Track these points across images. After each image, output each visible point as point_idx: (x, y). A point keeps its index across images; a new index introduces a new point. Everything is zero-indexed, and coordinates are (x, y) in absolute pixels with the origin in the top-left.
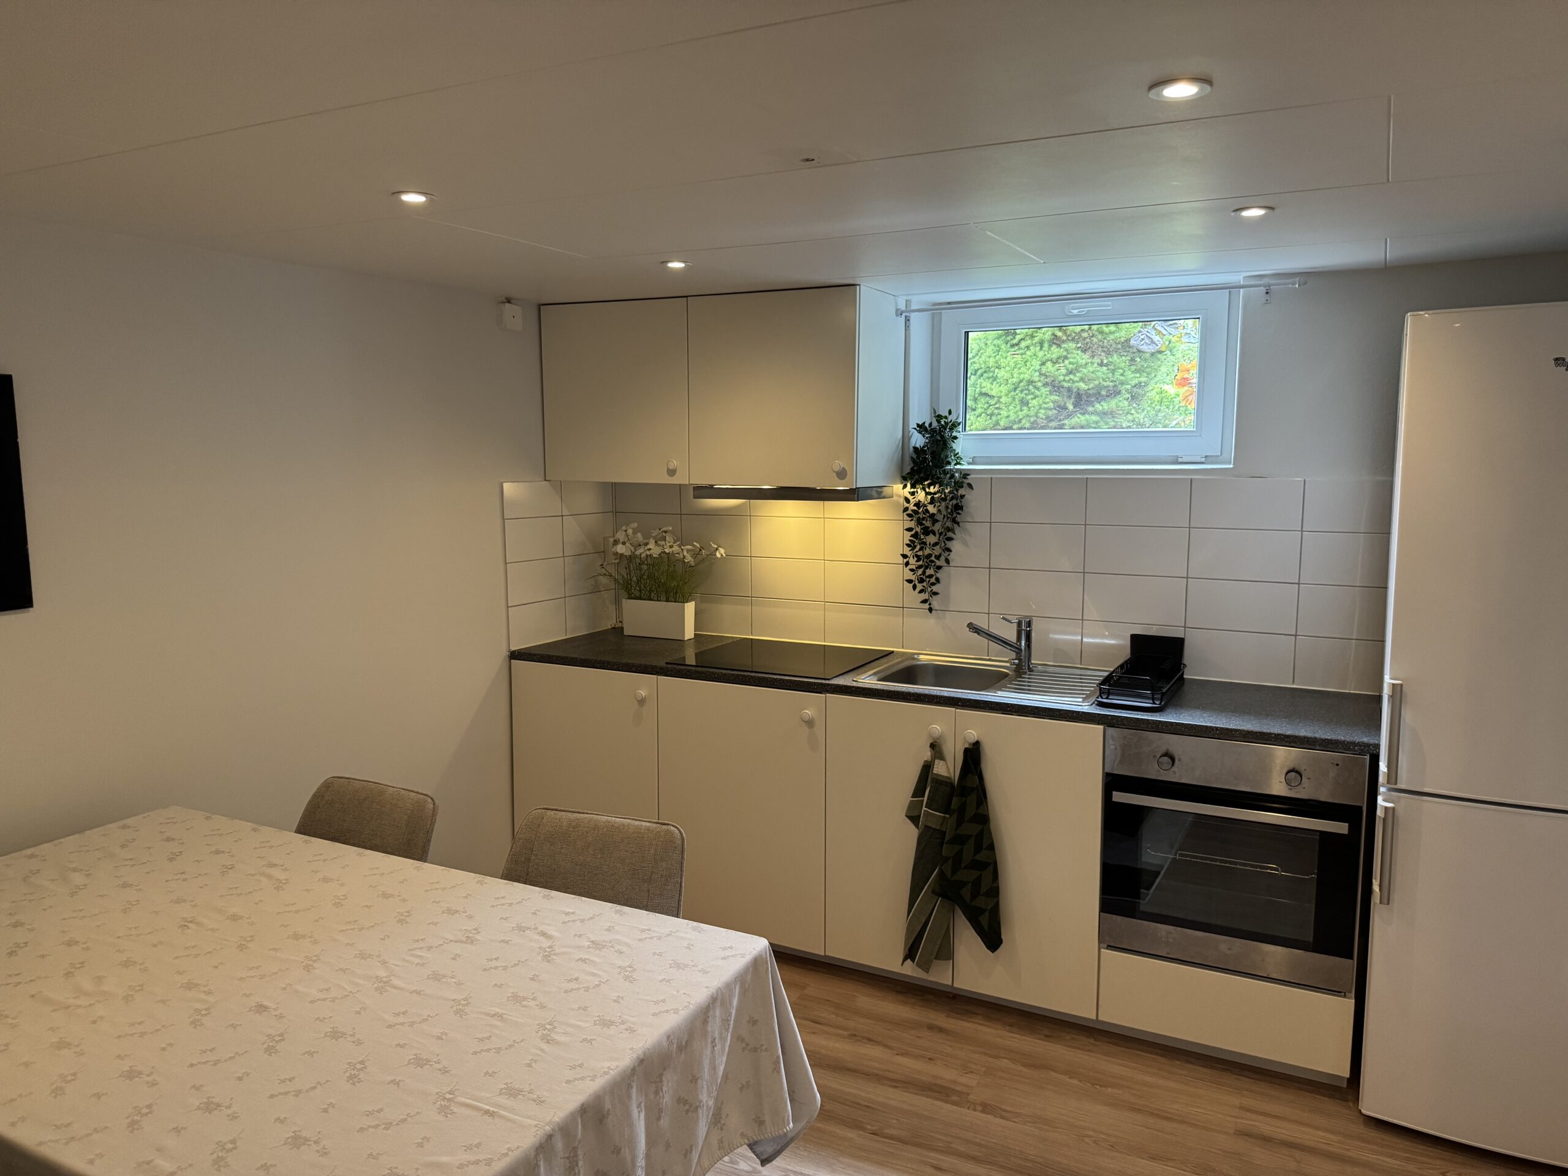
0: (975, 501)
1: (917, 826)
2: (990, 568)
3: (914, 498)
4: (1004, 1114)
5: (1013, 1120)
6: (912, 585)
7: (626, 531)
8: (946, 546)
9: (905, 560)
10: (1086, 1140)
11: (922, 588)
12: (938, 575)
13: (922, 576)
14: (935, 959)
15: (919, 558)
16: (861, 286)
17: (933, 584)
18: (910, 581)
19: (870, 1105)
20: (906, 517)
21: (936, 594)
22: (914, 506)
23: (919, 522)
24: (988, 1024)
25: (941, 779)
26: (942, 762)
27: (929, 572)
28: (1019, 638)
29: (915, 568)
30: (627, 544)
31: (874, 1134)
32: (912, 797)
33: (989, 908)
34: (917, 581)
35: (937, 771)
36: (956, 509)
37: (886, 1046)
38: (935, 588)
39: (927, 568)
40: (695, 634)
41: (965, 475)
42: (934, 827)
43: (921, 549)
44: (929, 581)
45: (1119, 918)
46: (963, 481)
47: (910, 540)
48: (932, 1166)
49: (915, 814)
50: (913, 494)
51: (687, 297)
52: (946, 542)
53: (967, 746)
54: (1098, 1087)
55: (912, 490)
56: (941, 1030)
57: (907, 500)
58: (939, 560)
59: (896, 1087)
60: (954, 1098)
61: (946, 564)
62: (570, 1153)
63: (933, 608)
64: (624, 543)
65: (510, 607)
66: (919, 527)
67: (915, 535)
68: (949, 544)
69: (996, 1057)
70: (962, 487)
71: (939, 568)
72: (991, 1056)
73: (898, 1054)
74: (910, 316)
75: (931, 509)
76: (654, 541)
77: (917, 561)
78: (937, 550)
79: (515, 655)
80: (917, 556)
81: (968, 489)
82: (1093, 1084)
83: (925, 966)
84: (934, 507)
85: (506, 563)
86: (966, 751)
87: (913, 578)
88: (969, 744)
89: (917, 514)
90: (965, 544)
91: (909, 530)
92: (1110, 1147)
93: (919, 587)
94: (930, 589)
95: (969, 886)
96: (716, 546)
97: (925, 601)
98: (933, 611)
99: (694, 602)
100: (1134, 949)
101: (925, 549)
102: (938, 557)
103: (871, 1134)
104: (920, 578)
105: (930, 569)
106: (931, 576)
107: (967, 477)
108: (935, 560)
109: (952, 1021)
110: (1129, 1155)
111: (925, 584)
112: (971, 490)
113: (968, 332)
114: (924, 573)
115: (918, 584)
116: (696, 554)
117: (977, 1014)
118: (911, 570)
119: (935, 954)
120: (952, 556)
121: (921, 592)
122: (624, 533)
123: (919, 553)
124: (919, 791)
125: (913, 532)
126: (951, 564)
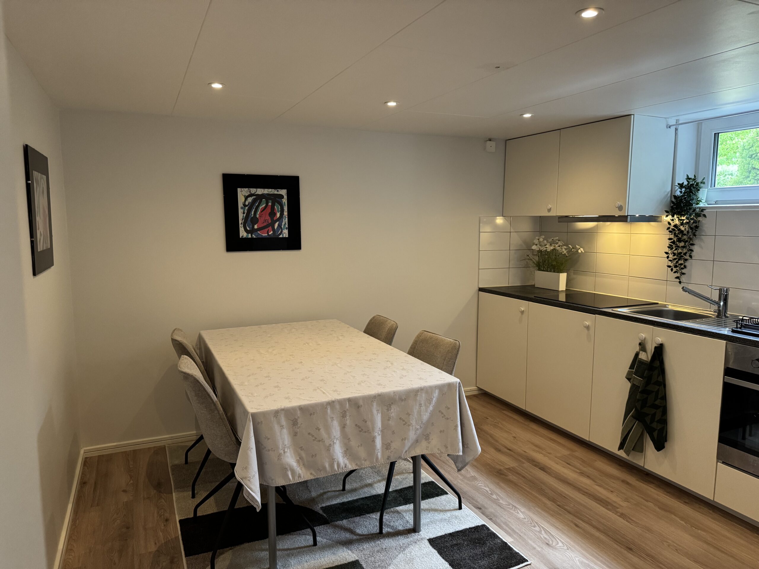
0: (707, 224)
1: (630, 382)
2: (714, 261)
3: (674, 222)
4: (630, 520)
5: (632, 524)
6: (671, 268)
7: (538, 239)
8: (690, 248)
9: (667, 255)
10: (665, 543)
11: (676, 270)
12: (686, 264)
13: (676, 264)
14: (633, 450)
15: (674, 254)
16: (635, 115)
17: (682, 269)
18: (669, 266)
19: (566, 496)
20: (668, 233)
21: (684, 274)
22: (673, 226)
23: (675, 235)
24: (655, 488)
25: (642, 361)
26: (644, 353)
27: (680, 262)
28: (720, 299)
29: (672, 260)
30: (538, 245)
31: (558, 506)
32: (629, 369)
33: (658, 429)
34: (673, 267)
35: (641, 357)
36: (695, 228)
37: (594, 481)
38: (683, 271)
39: (679, 260)
40: (566, 289)
41: (703, 210)
42: (637, 384)
43: (676, 250)
44: (680, 267)
45: (728, 447)
46: (701, 213)
47: (669, 245)
48: (574, 524)
49: (630, 377)
50: (673, 220)
51: (560, 129)
52: (690, 246)
53: (656, 345)
54: (694, 528)
55: (673, 218)
56: (628, 483)
57: (669, 223)
58: (686, 256)
59: (584, 495)
60: (609, 507)
61: (690, 258)
62: (343, 411)
63: (682, 281)
64: (536, 245)
65: (480, 269)
66: (676, 238)
67: (673, 242)
68: (692, 247)
69: (647, 501)
70: (700, 216)
71: (686, 260)
72: (644, 499)
73: (597, 485)
74: (678, 128)
75: (682, 228)
76: (549, 244)
77: (673, 256)
78: (685, 251)
79: (481, 290)
80: (674, 253)
81: (704, 218)
82: (692, 526)
83: (628, 453)
84: (683, 227)
85: (479, 250)
86: (656, 348)
87: (671, 265)
88: (657, 344)
89: (674, 230)
90: (701, 247)
91: (670, 239)
92: (675, 550)
93: (675, 270)
94: (680, 271)
95: (650, 416)
96: (579, 247)
97: (677, 278)
98: (681, 283)
99: (566, 274)
100: (734, 466)
101: (679, 249)
102: (685, 254)
103: (557, 505)
104: (675, 265)
105: (681, 260)
106: (681, 264)
107: (704, 211)
108: (684, 256)
109: (637, 482)
110: (682, 556)
111: (678, 268)
112: (705, 218)
113: (718, 133)
114: (677, 262)
115: (673, 268)
116: (569, 251)
117: (653, 483)
118: (670, 261)
119: (632, 448)
120: (693, 254)
121: (675, 272)
122: (538, 240)
123: (674, 252)
124: (632, 367)
125: (672, 241)
126: (693, 258)
